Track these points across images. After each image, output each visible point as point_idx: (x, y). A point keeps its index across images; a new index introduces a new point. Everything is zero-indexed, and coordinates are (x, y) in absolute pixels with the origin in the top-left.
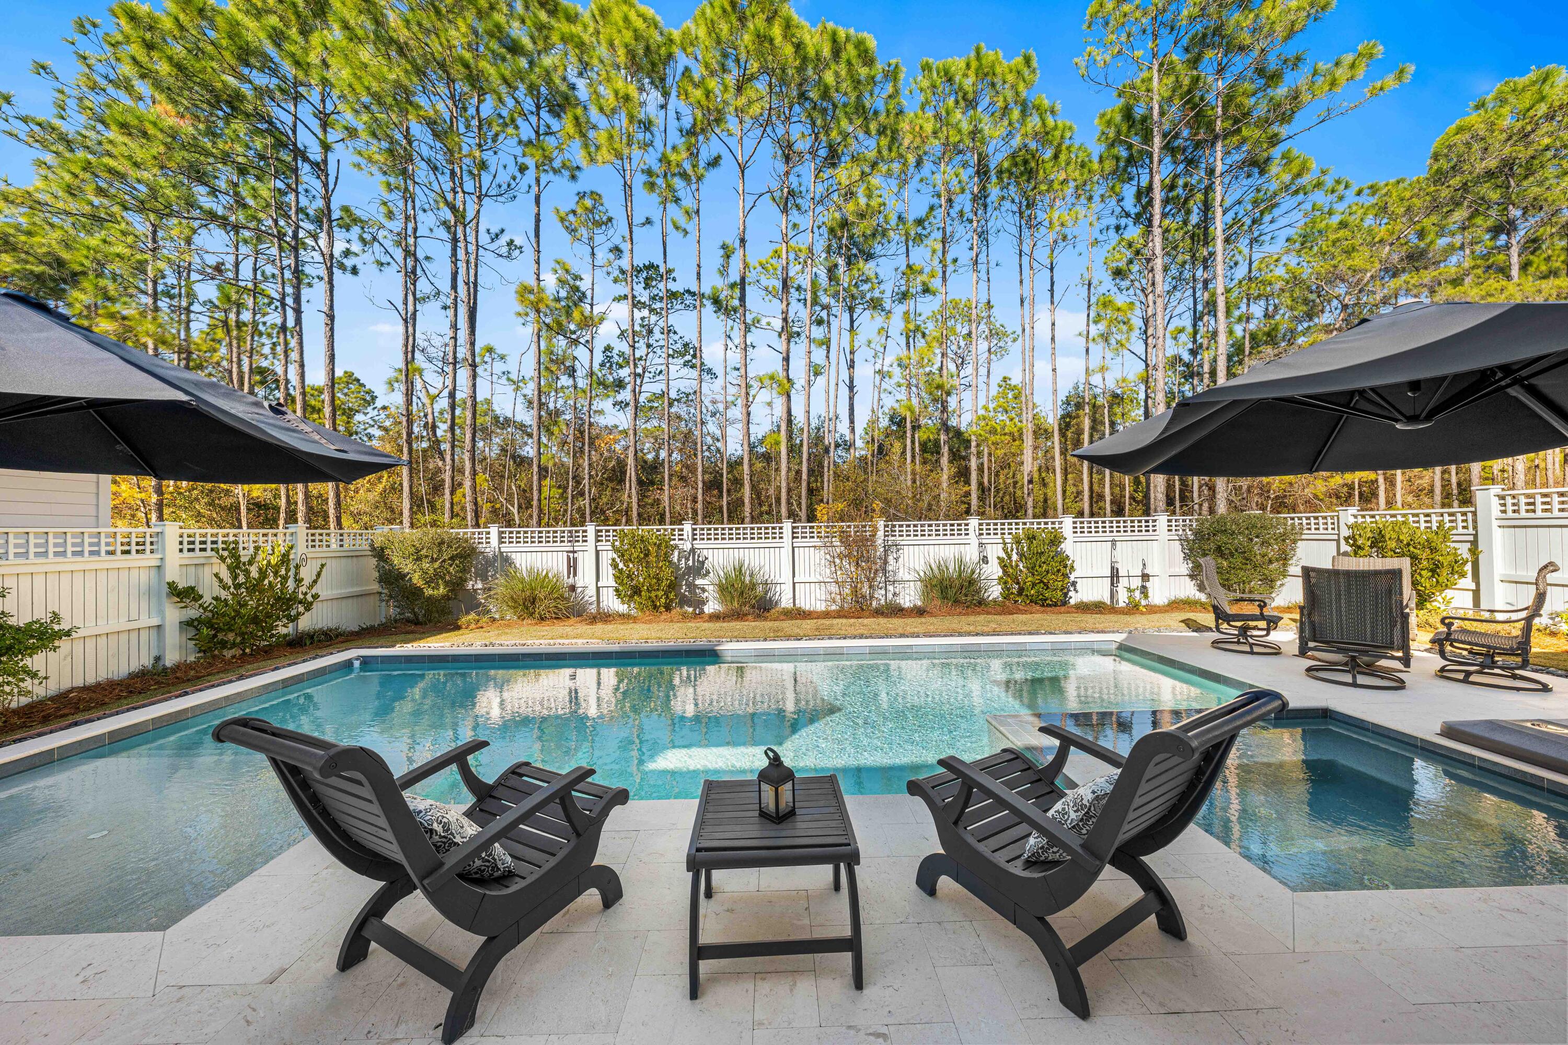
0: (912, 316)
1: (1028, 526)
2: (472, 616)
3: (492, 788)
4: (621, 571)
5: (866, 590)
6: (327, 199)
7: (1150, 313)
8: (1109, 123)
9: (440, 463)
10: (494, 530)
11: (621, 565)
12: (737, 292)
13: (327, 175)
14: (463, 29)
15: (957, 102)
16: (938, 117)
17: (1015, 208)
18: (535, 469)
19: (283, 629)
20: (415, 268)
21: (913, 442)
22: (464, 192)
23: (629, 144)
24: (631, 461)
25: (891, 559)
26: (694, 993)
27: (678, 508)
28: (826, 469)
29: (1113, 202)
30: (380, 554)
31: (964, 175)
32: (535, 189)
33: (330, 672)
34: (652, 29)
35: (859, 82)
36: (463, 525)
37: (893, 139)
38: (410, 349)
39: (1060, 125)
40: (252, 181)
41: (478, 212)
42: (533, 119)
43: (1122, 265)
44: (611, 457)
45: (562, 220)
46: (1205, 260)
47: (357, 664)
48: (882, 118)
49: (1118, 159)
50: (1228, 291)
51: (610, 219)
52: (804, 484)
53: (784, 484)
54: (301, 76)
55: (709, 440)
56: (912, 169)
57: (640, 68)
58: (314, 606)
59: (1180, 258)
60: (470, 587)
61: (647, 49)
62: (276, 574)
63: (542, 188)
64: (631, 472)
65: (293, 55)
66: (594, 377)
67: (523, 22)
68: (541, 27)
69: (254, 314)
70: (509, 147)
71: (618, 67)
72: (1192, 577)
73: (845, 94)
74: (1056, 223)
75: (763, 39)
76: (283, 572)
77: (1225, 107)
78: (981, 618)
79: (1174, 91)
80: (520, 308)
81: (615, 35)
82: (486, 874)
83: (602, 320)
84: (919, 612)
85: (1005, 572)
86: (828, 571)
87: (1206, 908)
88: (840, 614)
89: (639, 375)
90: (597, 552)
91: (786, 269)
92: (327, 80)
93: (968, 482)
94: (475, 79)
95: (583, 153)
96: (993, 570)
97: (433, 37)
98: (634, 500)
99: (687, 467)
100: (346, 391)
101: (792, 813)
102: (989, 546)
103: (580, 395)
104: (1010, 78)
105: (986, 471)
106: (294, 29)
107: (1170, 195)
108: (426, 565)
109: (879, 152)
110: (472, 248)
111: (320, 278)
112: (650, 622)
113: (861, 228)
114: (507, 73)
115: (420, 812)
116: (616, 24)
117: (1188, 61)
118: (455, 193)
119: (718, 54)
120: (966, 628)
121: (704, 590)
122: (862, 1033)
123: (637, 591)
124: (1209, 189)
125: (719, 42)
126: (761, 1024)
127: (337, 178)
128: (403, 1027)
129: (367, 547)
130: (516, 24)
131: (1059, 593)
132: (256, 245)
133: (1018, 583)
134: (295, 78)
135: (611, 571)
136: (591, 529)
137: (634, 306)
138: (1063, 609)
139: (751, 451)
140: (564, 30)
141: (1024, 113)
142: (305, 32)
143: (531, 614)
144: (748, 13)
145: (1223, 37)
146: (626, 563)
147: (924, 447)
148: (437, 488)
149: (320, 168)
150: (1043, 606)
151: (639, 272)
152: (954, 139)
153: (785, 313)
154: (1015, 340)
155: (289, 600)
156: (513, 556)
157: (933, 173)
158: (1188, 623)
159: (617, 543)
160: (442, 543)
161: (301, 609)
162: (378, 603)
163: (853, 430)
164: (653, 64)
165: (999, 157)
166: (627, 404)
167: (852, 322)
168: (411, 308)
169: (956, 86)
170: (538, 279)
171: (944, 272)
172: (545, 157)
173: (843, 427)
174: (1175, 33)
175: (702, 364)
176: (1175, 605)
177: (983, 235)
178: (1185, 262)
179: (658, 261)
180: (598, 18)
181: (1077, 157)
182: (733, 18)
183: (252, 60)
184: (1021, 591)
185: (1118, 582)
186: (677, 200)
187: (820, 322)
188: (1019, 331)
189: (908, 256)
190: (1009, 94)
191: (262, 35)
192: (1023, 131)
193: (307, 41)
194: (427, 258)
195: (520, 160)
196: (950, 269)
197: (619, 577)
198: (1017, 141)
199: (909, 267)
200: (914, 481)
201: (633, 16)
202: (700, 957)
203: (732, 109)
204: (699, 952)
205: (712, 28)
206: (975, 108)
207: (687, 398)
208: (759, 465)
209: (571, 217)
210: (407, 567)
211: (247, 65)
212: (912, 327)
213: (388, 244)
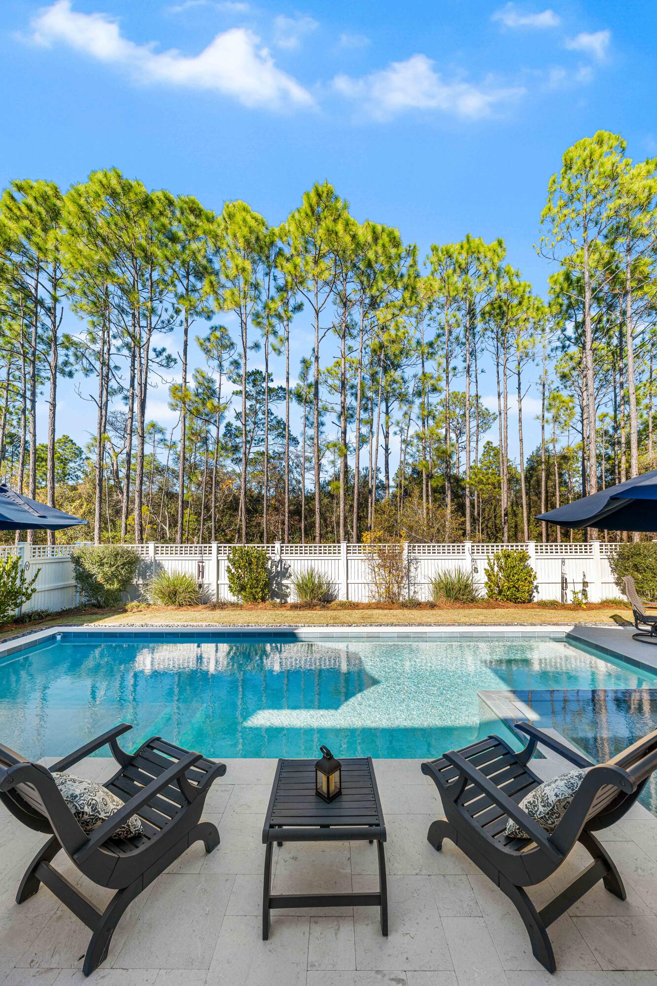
0: (426, 405)
1: (505, 548)
2: (135, 603)
3: (132, 759)
4: (233, 574)
5: (396, 590)
6: (55, 332)
7: (585, 404)
8: (555, 282)
9: (120, 496)
10: (151, 545)
11: (233, 571)
12: (313, 390)
13: (55, 317)
14: (143, 226)
15: (455, 271)
16: (443, 279)
17: (494, 336)
18: (180, 503)
19: (12, 612)
20: (108, 374)
21: (427, 486)
22: (140, 327)
23: (245, 298)
24: (242, 497)
25: (412, 569)
26: (266, 935)
27: (272, 528)
28: (370, 504)
29: (559, 332)
30: (77, 561)
31: (459, 315)
32: (184, 323)
33: (40, 644)
34: (261, 226)
35: (390, 258)
36: (132, 541)
37: (413, 293)
38: (103, 424)
39: (523, 284)
40: (9, 319)
41: (149, 339)
42: (185, 282)
43: (566, 371)
44: (230, 494)
45: (201, 345)
46: (621, 370)
47: (59, 638)
48: (405, 279)
49: (561, 305)
50: (637, 389)
51: (232, 344)
52: (355, 516)
53: (342, 514)
54: (42, 257)
55: (294, 482)
56: (425, 312)
57: (253, 250)
58: (33, 596)
59: (606, 367)
60: (135, 583)
61: (258, 239)
62: (8, 576)
63: (189, 324)
64: (242, 505)
65: (37, 244)
66: (220, 444)
67: (180, 222)
68: (190, 225)
69: (7, 401)
70: (169, 298)
71: (238, 250)
72: (617, 584)
73: (382, 264)
74: (521, 346)
75: (330, 232)
76: (13, 574)
77: (632, 272)
78: (474, 611)
79: (598, 262)
80: (173, 402)
81: (237, 230)
82: (122, 836)
83: (225, 408)
84: (432, 606)
85: (489, 579)
86: (370, 577)
87: (639, 870)
88: (378, 606)
89: (249, 442)
90: (218, 561)
91: (343, 374)
92: (58, 259)
93: (464, 515)
94: (149, 259)
95: (215, 304)
96: (481, 578)
97: (124, 231)
98: (244, 523)
99: (279, 501)
100: (64, 447)
101: (339, 794)
102: (478, 561)
103: (210, 456)
104: (489, 255)
105: (476, 507)
106: (39, 228)
107: (598, 326)
108: (106, 569)
109: (404, 301)
110: (143, 361)
111: (49, 379)
112: (251, 609)
113: (394, 349)
114: (168, 254)
115: (76, 796)
116: (238, 223)
117: (608, 244)
118: (135, 327)
119: (302, 241)
120: (463, 620)
121: (287, 587)
122: (387, 978)
123: (243, 588)
124: (622, 324)
125: (303, 234)
126: (313, 965)
127: (61, 319)
128: (56, 957)
129: (69, 556)
130: (176, 223)
131: (527, 595)
132: (10, 359)
133: (498, 587)
134: (38, 258)
135: (227, 574)
136: (214, 545)
137: (246, 398)
138: (529, 605)
139: (320, 491)
140: (205, 227)
141: (498, 275)
142: (45, 230)
143: (174, 602)
144: (322, 216)
145: (630, 229)
146: (236, 569)
147: (435, 491)
148: (118, 512)
149: (51, 311)
150: (515, 602)
151: (249, 376)
152: (453, 294)
153: (343, 403)
154: (495, 419)
155: (16, 593)
156: (163, 562)
157: (438, 314)
158: (615, 618)
159: (231, 555)
160: (118, 554)
161: (24, 599)
162: (74, 593)
163: (387, 478)
164: (261, 248)
165: (483, 303)
166: (241, 460)
167: (387, 407)
168: (104, 399)
169: (454, 260)
170: (185, 382)
171: (447, 377)
172: (191, 306)
173: (382, 476)
174: (599, 226)
175: (289, 434)
176: (606, 604)
177: (473, 353)
178: (608, 370)
179: (262, 369)
180: (227, 219)
181: (534, 304)
182: (313, 219)
183: (12, 247)
184: (500, 592)
185: (567, 587)
186: (275, 333)
187: (366, 410)
188: (498, 413)
189: (423, 366)
190: (489, 265)
191: (19, 233)
192: (498, 288)
193: (46, 235)
194: (116, 367)
195: (176, 306)
196: (450, 375)
197: (232, 577)
198: (494, 294)
199: (424, 374)
200: (428, 513)
201: (248, 218)
202: (270, 907)
203: (310, 276)
204: (270, 902)
205: (299, 225)
206: (466, 273)
207: (279, 456)
208: (326, 501)
209: (208, 344)
210: (94, 570)
211: (9, 250)
212: (426, 413)
213: (92, 359)
